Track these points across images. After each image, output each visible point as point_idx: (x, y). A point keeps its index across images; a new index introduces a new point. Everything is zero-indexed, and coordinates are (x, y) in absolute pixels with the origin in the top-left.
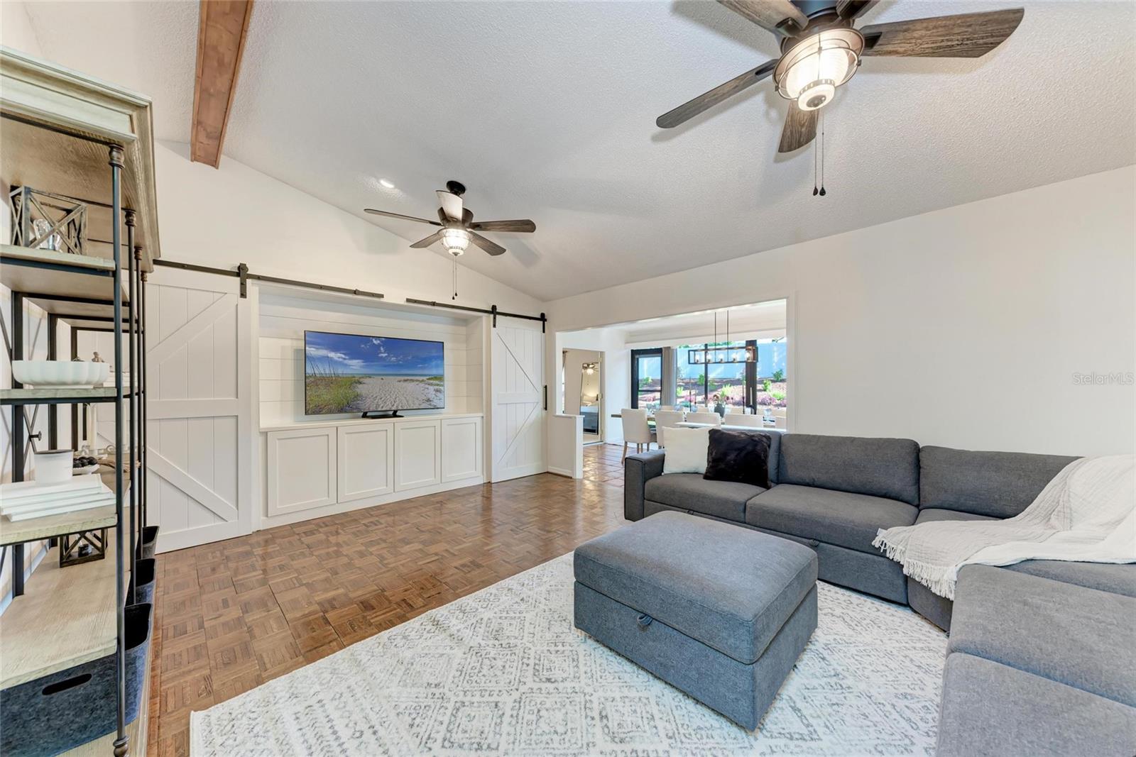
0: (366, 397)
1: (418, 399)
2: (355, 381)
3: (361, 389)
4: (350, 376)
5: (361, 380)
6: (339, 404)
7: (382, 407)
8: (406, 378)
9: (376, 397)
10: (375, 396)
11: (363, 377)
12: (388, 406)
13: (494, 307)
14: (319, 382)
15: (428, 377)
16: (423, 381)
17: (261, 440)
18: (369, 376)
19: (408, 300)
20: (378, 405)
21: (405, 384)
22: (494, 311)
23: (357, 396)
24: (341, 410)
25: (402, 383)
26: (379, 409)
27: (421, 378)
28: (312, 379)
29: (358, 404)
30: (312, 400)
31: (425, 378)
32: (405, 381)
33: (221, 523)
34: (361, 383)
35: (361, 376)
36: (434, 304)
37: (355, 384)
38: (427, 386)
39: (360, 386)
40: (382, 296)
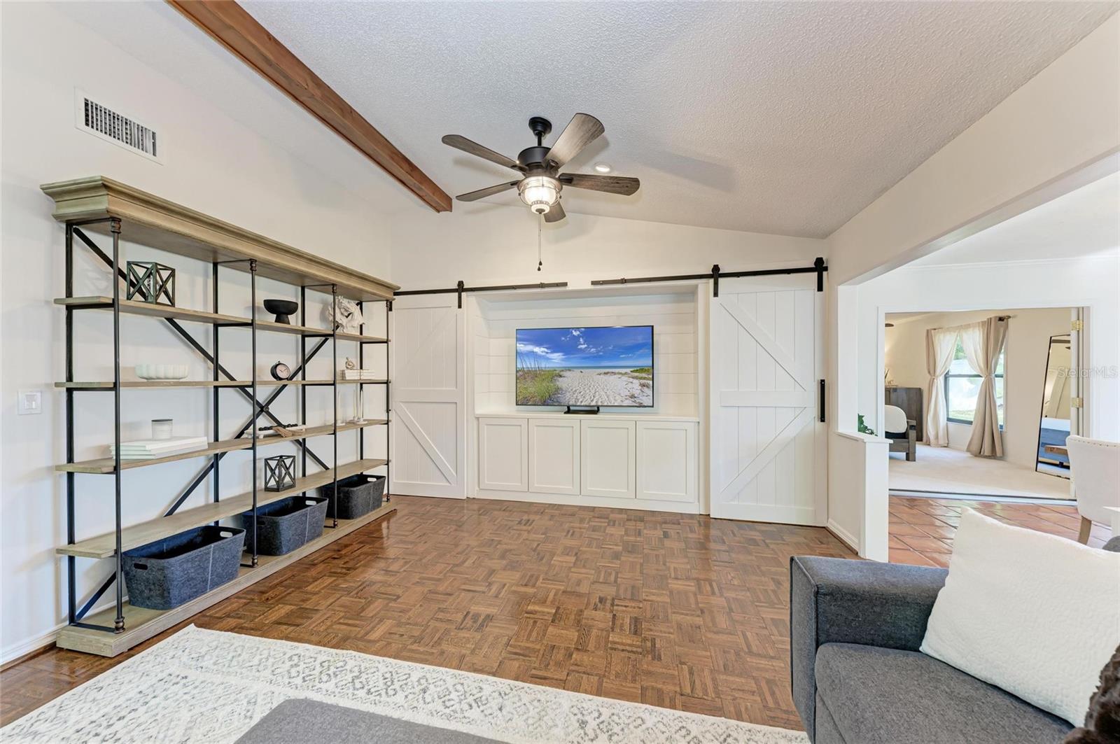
0: (566, 391)
1: (619, 394)
2: (555, 375)
3: (561, 383)
4: (551, 369)
5: (561, 373)
6: (542, 397)
7: (582, 402)
8: (607, 370)
9: (576, 391)
10: (574, 389)
11: (563, 371)
12: (585, 401)
13: (716, 268)
14: (526, 375)
15: (631, 370)
16: (626, 373)
17: (475, 422)
18: (569, 369)
19: (593, 283)
20: (577, 399)
21: (606, 377)
22: (716, 274)
23: (558, 390)
24: (544, 403)
25: (602, 376)
26: (578, 404)
27: (623, 371)
28: (521, 373)
29: (558, 397)
30: (521, 392)
31: (628, 370)
32: (605, 373)
33: (448, 484)
34: (561, 376)
35: (561, 369)
36: (624, 281)
37: (556, 378)
38: (631, 380)
39: (560, 379)
40: (565, 284)
